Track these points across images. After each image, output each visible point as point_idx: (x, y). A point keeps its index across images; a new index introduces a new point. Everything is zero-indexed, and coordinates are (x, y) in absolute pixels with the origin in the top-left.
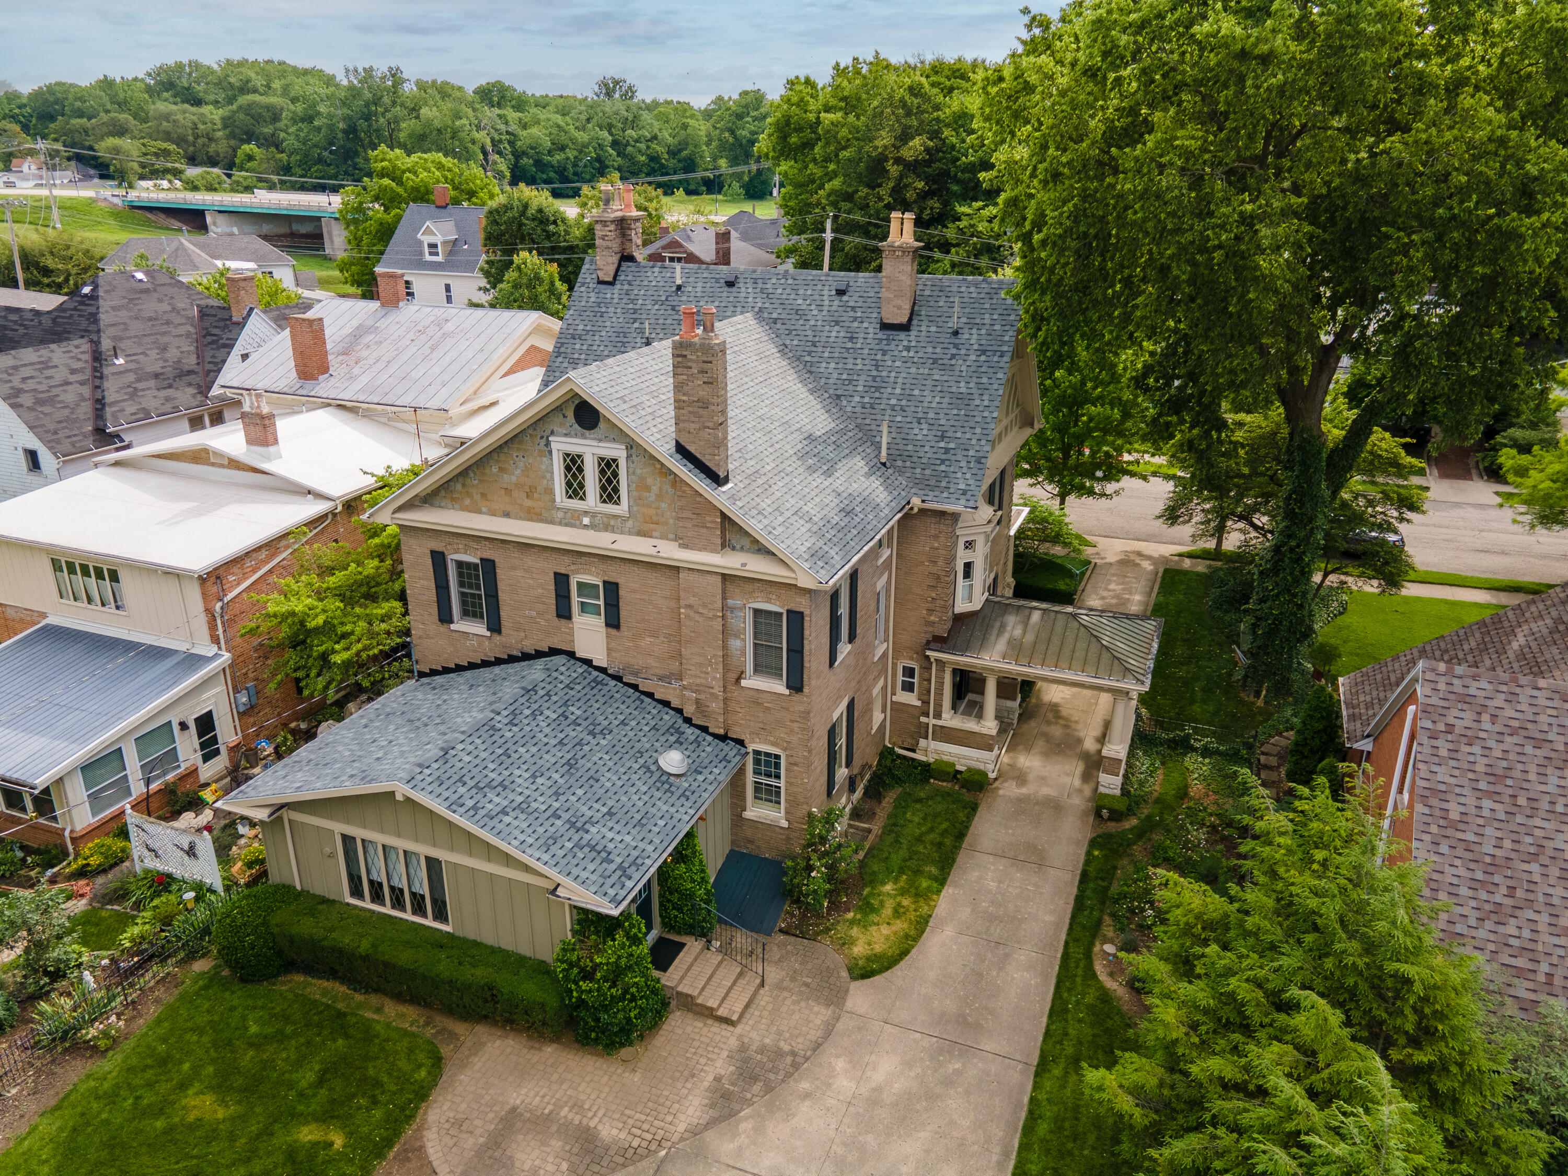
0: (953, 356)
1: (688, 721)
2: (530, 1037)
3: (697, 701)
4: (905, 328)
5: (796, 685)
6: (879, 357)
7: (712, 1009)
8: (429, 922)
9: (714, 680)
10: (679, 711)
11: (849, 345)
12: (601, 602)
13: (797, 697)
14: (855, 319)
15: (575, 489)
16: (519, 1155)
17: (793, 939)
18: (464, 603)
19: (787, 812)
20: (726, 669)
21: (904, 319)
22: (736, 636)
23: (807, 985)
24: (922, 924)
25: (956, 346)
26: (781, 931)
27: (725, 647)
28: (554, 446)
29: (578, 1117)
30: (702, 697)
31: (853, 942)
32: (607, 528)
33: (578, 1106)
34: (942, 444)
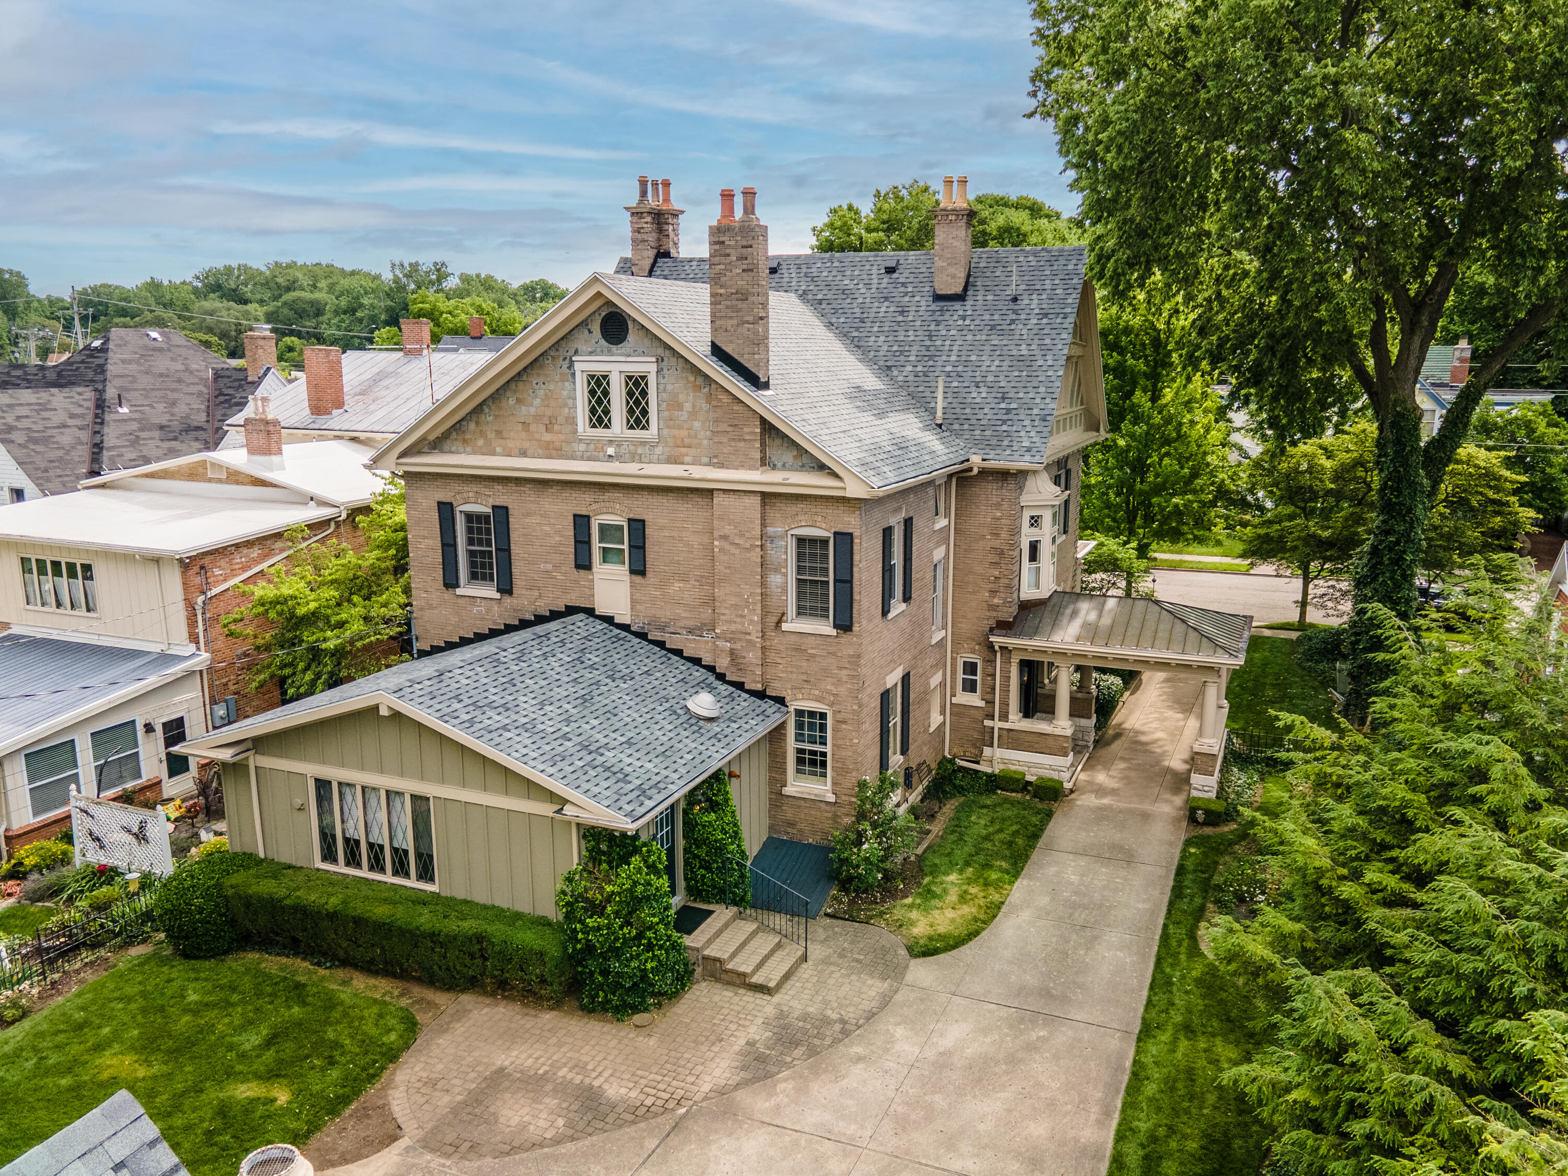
0: (1013, 321)
1: (721, 677)
2: (525, 1005)
3: (732, 652)
4: (960, 297)
5: (844, 625)
6: (932, 327)
7: (744, 975)
8: (412, 883)
9: (752, 623)
10: (711, 669)
11: (900, 318)
12: (625, 547)
13: (846, 638)
14: (906, 294)
15: (599, 417)
16: (504, 1112)
17: (841, 922)
18: (472, 564)
19: (834, 784)
20: (765, 613)
21: (959, 289)
22: (777, 571)
23: (858, 961)
24: (993, 910)
25: (1015, 312)
26: (827, 915)
27: (763, 584)
28: (578, 367)
29: (580, 1077)
30: (738, 646)
31: (913, 923)
32: (634, 457)
33: (580, 1067)
34: (1003, 405)
